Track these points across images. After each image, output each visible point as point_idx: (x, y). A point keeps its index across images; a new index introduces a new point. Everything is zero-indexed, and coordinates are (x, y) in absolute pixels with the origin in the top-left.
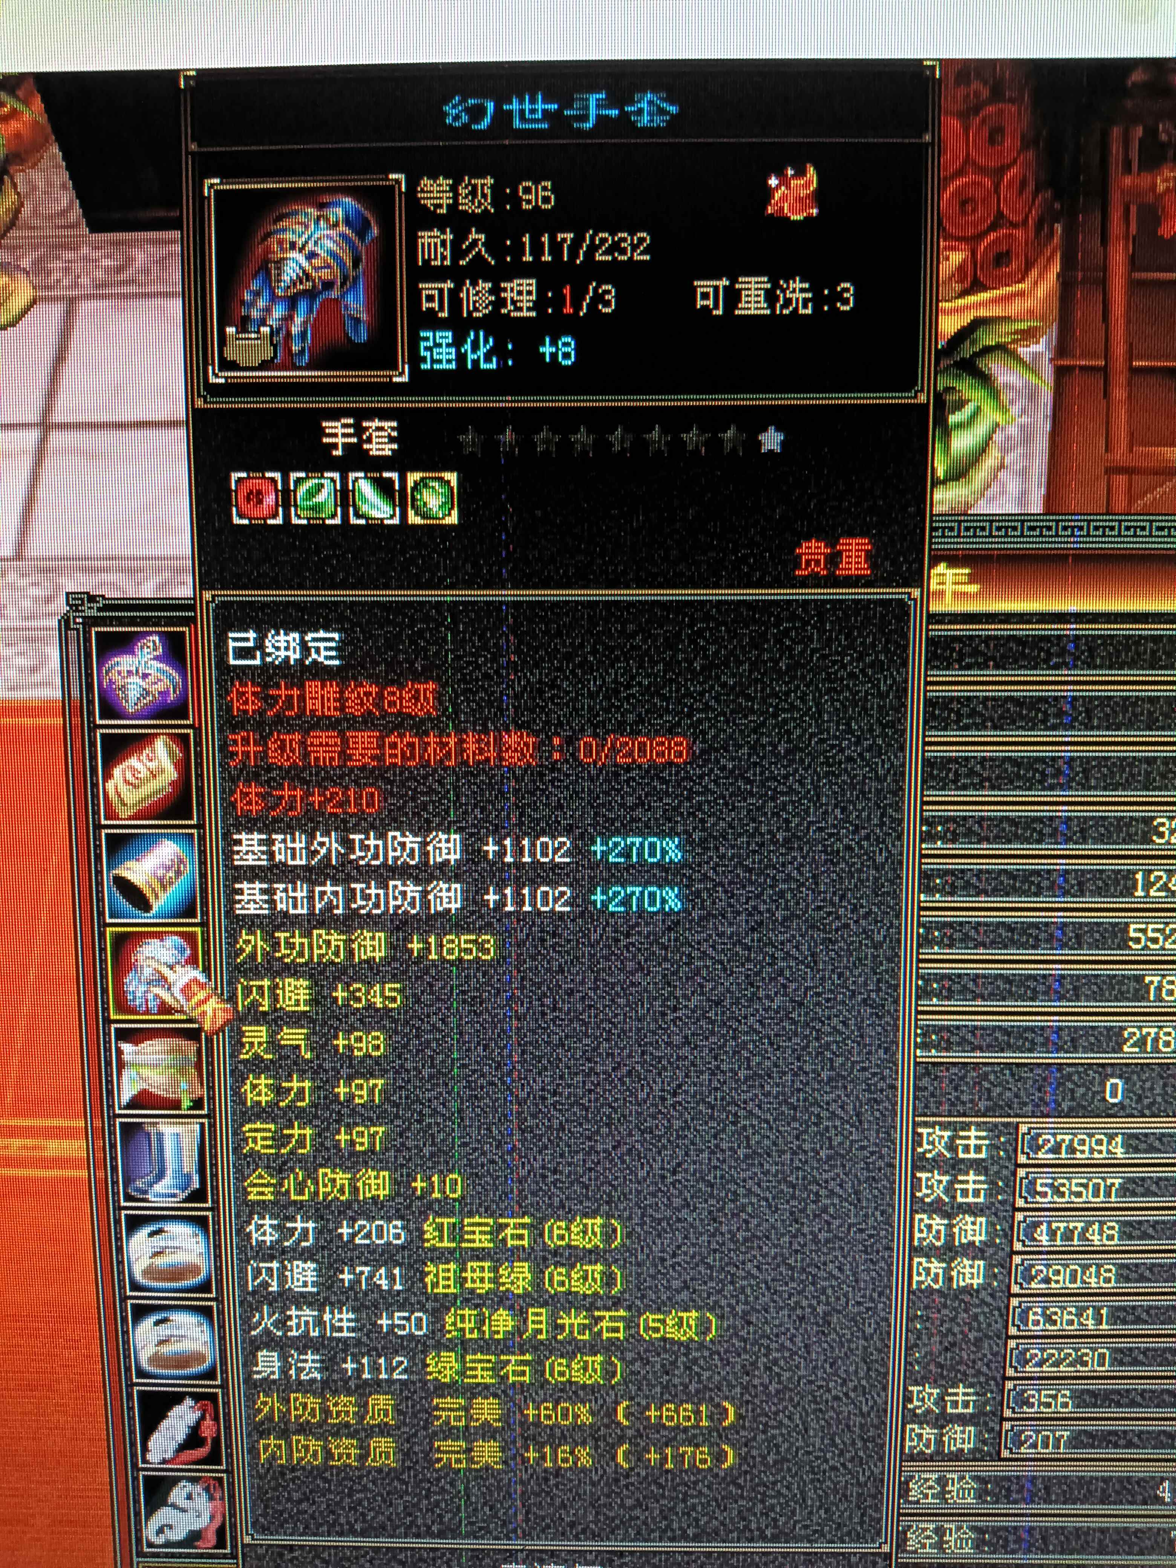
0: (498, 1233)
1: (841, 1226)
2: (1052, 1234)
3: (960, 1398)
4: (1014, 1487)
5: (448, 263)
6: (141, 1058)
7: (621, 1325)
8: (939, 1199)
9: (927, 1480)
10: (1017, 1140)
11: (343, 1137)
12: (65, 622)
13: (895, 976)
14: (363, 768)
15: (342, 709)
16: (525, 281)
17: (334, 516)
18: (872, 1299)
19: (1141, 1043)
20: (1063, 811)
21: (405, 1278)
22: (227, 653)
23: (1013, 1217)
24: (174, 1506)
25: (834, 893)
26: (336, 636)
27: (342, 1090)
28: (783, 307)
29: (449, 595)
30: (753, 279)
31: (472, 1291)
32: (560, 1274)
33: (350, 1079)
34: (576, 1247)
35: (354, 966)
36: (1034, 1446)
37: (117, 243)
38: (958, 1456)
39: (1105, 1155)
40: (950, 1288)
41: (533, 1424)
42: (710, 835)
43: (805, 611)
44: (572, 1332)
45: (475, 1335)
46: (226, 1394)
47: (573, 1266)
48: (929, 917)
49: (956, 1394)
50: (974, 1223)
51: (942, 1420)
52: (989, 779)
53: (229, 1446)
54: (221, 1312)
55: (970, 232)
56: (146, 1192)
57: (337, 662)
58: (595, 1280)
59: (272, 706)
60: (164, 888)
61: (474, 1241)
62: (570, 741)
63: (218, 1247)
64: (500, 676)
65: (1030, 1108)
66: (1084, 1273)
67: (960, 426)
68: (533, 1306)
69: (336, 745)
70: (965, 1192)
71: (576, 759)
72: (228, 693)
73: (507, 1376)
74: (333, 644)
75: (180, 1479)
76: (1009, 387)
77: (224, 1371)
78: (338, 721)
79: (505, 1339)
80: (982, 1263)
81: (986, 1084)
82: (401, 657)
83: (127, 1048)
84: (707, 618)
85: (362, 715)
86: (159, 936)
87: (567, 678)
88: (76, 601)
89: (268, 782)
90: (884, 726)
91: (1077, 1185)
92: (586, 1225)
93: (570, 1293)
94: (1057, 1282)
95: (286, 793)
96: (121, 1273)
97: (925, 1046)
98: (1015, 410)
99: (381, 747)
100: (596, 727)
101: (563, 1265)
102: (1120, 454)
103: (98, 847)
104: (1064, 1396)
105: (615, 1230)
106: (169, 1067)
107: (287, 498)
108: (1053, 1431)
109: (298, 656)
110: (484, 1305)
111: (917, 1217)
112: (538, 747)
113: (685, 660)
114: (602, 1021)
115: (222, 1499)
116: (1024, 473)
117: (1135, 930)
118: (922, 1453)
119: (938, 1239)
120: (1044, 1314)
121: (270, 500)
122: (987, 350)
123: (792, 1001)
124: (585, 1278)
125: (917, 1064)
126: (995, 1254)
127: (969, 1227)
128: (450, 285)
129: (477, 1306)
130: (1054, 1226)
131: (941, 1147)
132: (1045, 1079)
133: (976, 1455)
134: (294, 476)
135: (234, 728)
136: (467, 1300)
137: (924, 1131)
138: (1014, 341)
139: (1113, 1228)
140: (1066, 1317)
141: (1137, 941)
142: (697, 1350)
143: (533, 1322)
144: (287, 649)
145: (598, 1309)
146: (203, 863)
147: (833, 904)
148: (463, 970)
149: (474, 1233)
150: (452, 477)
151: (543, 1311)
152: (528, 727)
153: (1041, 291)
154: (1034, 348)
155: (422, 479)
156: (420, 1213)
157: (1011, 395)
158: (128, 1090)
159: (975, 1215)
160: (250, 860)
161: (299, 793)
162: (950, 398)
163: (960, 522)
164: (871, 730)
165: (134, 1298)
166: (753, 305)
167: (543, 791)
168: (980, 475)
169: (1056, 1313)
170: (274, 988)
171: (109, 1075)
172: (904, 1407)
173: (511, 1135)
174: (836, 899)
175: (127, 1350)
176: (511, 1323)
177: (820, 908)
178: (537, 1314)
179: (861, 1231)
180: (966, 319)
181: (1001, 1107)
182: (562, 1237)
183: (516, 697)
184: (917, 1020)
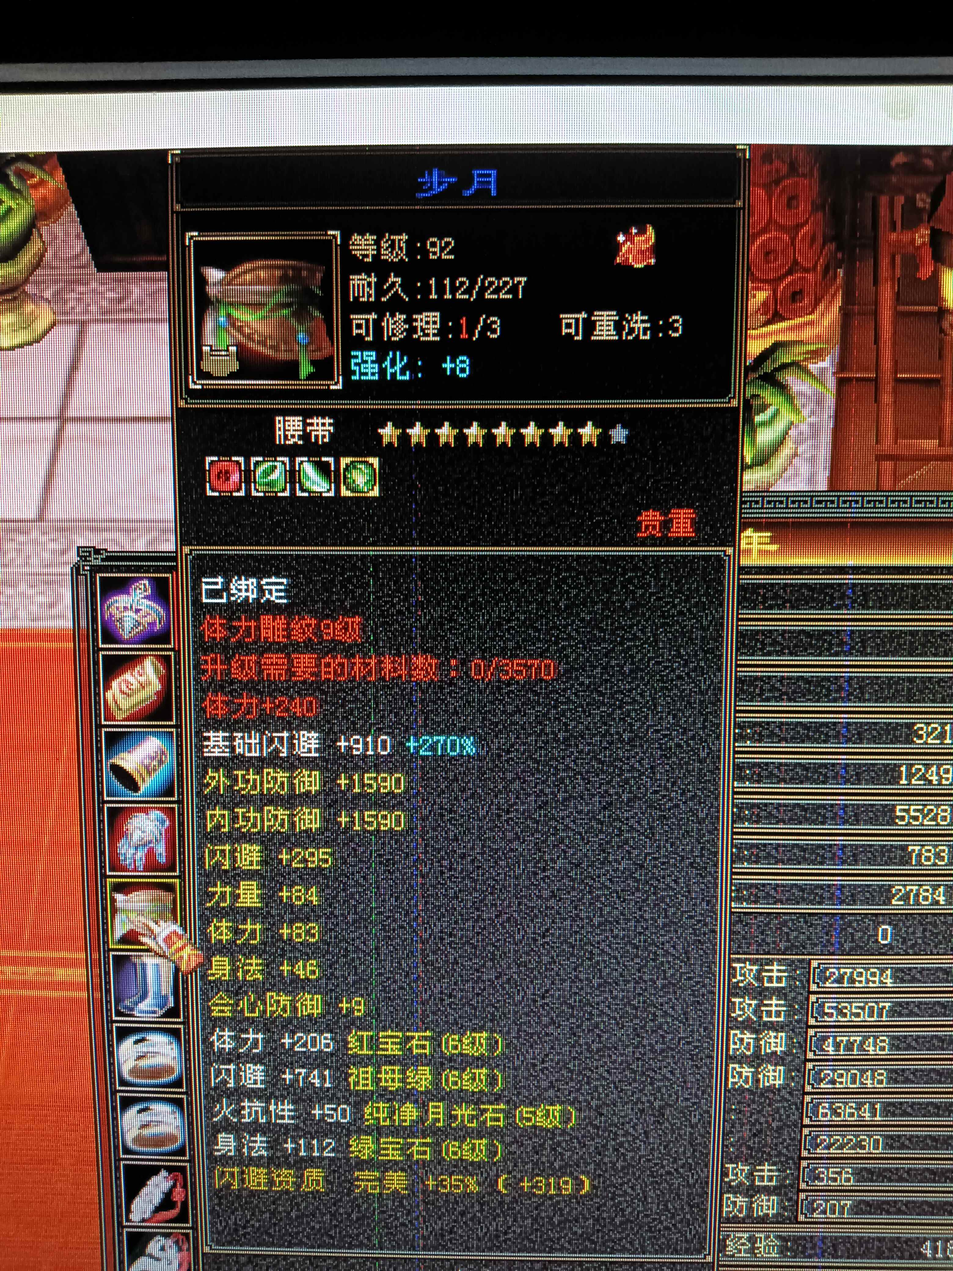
0: (406, 1044)
1: (672, 1039)
2: (837, 1046)
3: (766, 1174)
4: (809, 1245)
5: (372, 299)
6: (130, 906)
7: (501, 1116)
8: (749, 1018)
9: (740, 1238)
10: (809, 973)
11: (286, 968)
12: (76, 570)
13: (715, 845)
14: (304, 682)
15: (288, 637)
16: (432, 314)
17: (284, 490)
18: (696, 1096)
19: (905, 898)
20: (843, 719)
21: (333, 1078)
22: (201, 594)
23: (806, 1032)
24: (151, 1256)
25: (668, 780)
26: (285, 581)
27: (285, 931)
28: (627, 334)
29: (371, 551)
30: (605, 313)
31: (385, 1089)
32: (454, 1076)
33: (291, 923)
34: (467, 1055)
35: (295, 835)
36: (824, 1212)
37: (120, 281)
38: (764, 1220)
39: (877, 984)
40: (757, 1088)
41: (432, 1192)
42: (571, 735)
43: (645, 564)
44: (463, 1121)
45: (388, 1123)
46: (193, 1167)
47: (464, 1070)
48: (741, 799)
49: (763, 1171)
50: (776, 1037)
51: (751, 1191)
52: (786, 693)
53: (194, 1208)
54: (190, 1103)
55: (772, 275)
56: (132, 1009)
57: (285, 601)
58: (481, 1081)
59: (234, 635)
60: (149, 773)
61: (387, 1050)
62: (463, 662)
63: (187, 1052)
64: (410, 612)
65: (819, 948)
66: (862, 1076)
67: (763, 424)
68: (432, 1100)
69: (283, 664)
70: (769, 1013)
71: (468, 676)
72: (201, 624)
73: (412, 1155)
74: (282, 587)
75: (156, 1234)
76: (801, 394)
77: (192, 1149)
78: (286, 646)
79: (410, 1126)
80: (782, 1068)
81: (785, 930)
82: (335, 597)
83: (119, 897)
84: (569, 569)
85: (304, 642)
86: (145, 811)
87: (462, 614)
88: (85, 553)
89: (231, 692)
90: (706, 652)
91: (857, 1007)
92: (474, 1038)
93: (462, 1090)
94: (841, 1083)
95: (245, 701)
96: (112, 1072)
97: (739, 899)
98: (805, 412)
99: (318, 666)
100: (484, 651)
101: (456, 1069)
102: (887, 445)
103: (99, 742)
104: (847, 1173)
105: (497, 1042)
106: (151, 912)
107: (248, 477)
108: (839, 1201)
109: (255, 596)
110: (394, 1099)
111: (732, 1032)
112: (439, 667)
113: (553, 601)
114: (487, 879)
115: (188, 1250)
116: (813, 460)
117: (901, 810)
118: (735, 1217)
119: (749, 1049)
120: (830, 1108)
121: (235, 477)
122: (784, 366)
123: (634, 863)
124: (474, 1079)
125: (731, 913)
126: (792, 1061)
127: (772, 1040)
128: (373, 316)
129: (389, 1100)
130: (838, 1039)
131: (750, 978)
132: (831, 925)
133: (779, 1219)
134: (253, 460)
135: (205, 651)
136: (381, 1096)
137: (737, 965)
138: (806, 360)
139: (885, 1041)
140: (848, 1110)
141: (902, 818)
142: (560, 1135)
143: (433, 1113)
144: (247, 590)
145: (484, 1103)
146: (179, 754)
147: (667, 789)
148: (380, 838)
149: (387, 1043)
150: (375, 461)
151: (441, 1104)
152: (432, 652)
153: (826, 322)
154: (821, 365)
155: (352, 462)
156: (346, 1027)
157: (804, 400)
158: (120, 931)
159: (777, 1031)
160: (217, 753)
161: (254, 701)
162: (755, 403)
163: (763, 497)
164: (696, 655)
165: (122, 1091)
166: (605, 333)
167: (443, 700)
168: (779, 461)
169: (840, 1108)
170: (233, 851)
171: (105, 918)
172: (722, 1180)
173: (417, 967)
174: (669, 785)
175: (116, 1132)
176: (415, 1114)
177: (656, 792)
178: (436, 1107)
179: (689, 1043)
180: (768, 343)
181: (797, 947)
182: (456, 1047)
183: (423, 628)
184: (732, 879)
